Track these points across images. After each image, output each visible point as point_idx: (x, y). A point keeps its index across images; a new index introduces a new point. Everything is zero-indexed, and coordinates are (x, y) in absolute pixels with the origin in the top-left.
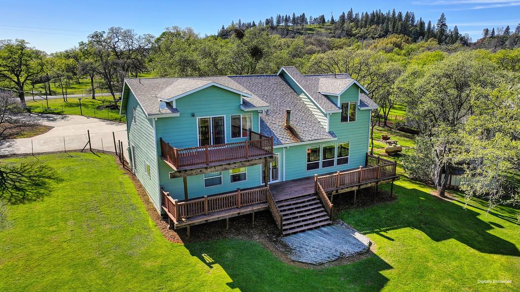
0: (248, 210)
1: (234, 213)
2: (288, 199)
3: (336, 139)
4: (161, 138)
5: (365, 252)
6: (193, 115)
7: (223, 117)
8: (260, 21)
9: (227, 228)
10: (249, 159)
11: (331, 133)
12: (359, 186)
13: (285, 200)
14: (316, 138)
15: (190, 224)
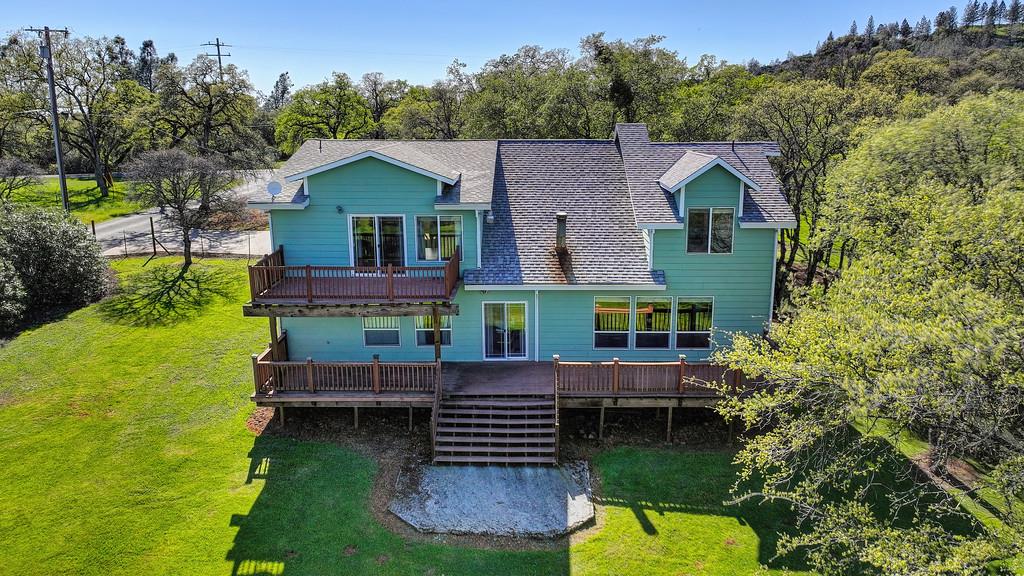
0: (393, 399)
1: (368, 399)
2: (489, 396)
3: (663, 287)
4: (281, 246)
5: (550, 538)
6: (340, 210)
7: (401, 218)
8: (924, 19)
9: (356, 425)
10: (396, 301)
11: (657, 275)
12: (680, 399)
13: (481, 396)
14: (610, 280)
15: (283, 403)
